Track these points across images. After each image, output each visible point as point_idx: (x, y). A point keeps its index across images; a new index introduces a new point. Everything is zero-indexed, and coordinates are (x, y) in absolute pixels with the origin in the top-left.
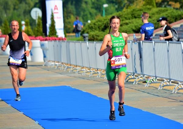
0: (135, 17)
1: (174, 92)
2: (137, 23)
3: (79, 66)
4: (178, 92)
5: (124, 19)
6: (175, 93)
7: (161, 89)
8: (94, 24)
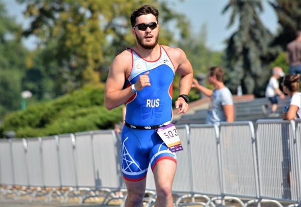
5: (77, 107)
8: (22, 118)
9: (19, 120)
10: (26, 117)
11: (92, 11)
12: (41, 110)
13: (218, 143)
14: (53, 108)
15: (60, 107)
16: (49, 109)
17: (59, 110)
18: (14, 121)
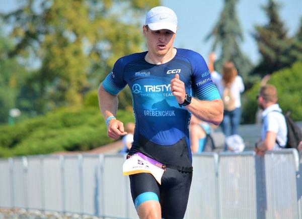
11: (77, 35)
17: (31, 131)
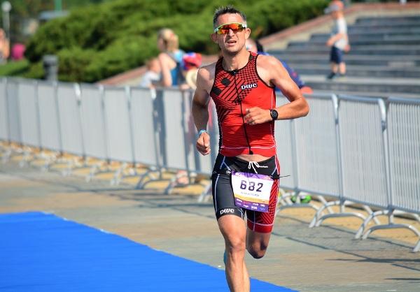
0: (180, 11)
1: (362, 236)
2: (191, 27)
3: (48, 150)
4: (371, 236)
5: (149, 14)
6: (365, 237)
7: (318, 225)
8: (64, 26)
9: (60, 31)
10: (71, 26)
12: (94, 15)
13: (384, 128)
14: (111, 14)
15: (123, 12)
16: (106, 16)
17: (120, 17)
18: (52, 32)
